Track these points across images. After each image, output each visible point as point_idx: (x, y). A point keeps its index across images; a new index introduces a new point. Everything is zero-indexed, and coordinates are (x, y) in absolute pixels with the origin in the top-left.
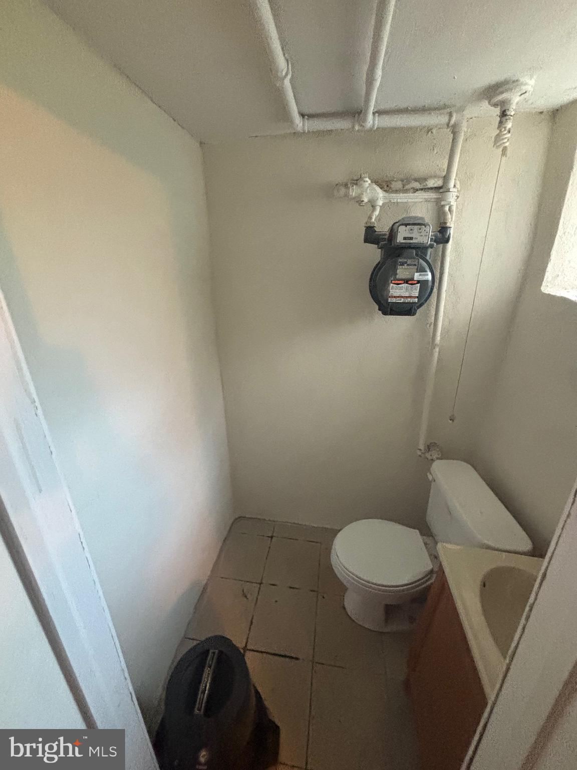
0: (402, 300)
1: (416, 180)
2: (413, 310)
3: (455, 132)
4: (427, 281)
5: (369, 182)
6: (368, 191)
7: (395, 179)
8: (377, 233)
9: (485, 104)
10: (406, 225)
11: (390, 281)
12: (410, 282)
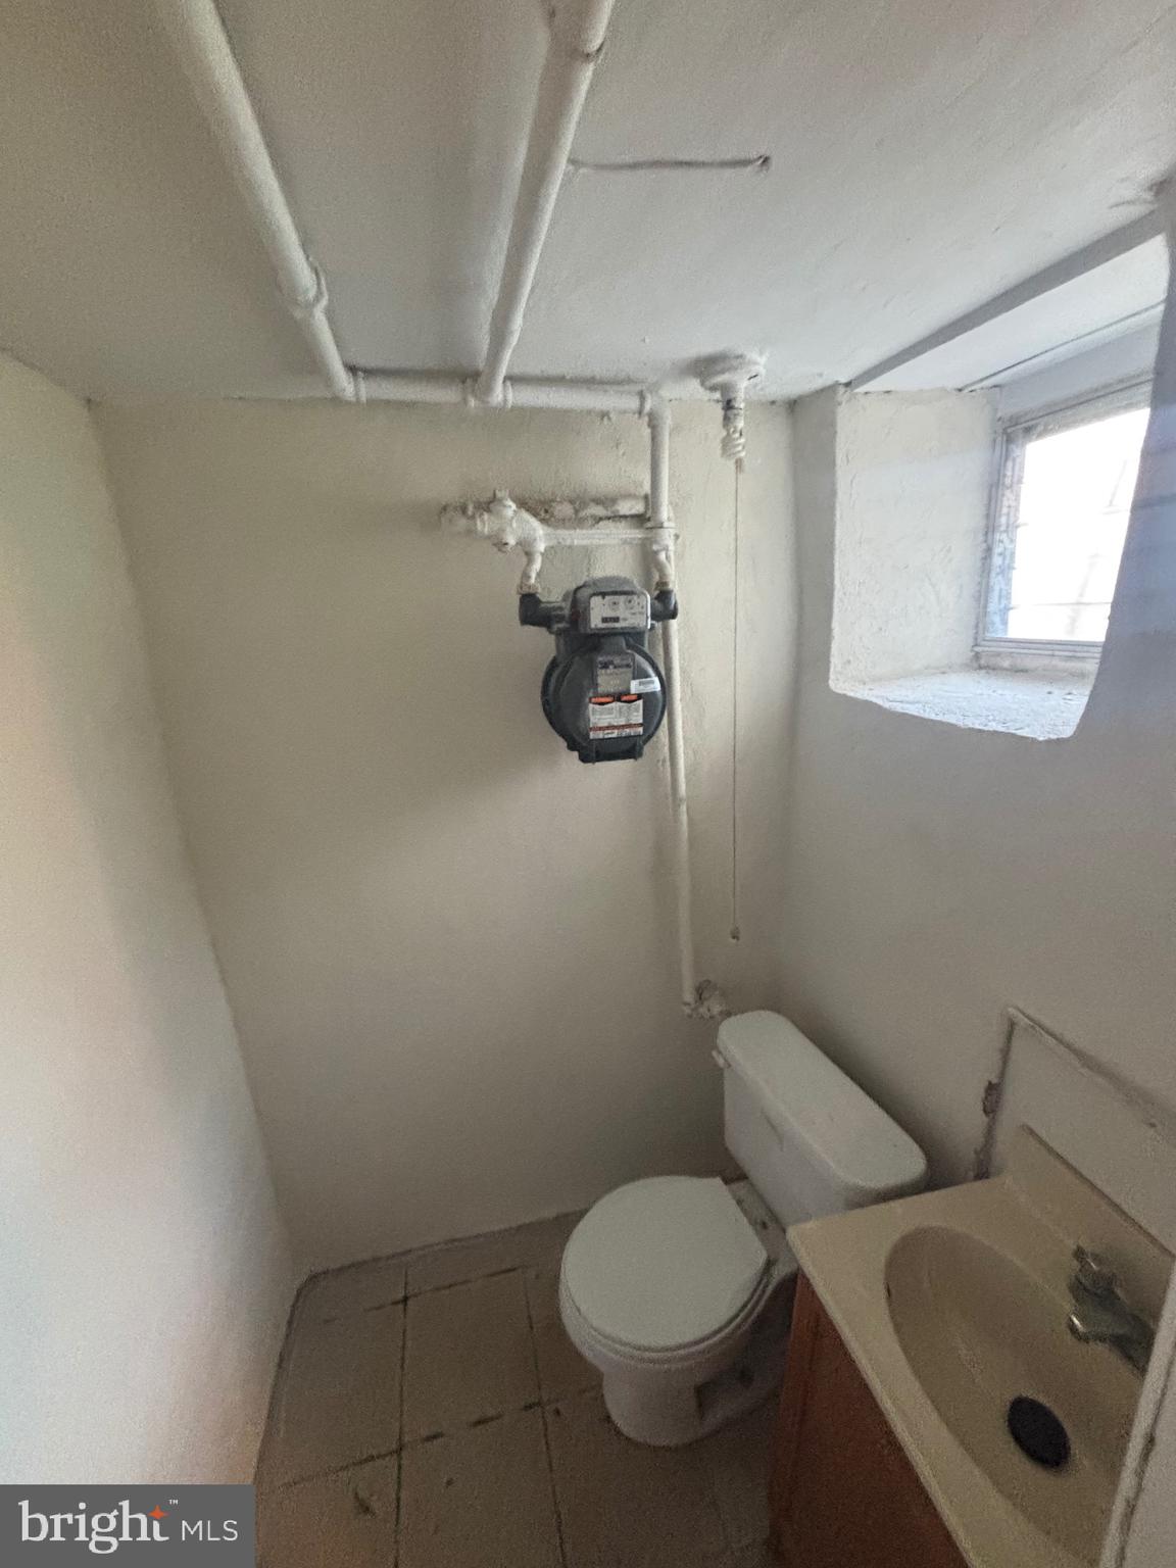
0: (615, 734)
1: (598, 501)
2: (638, 748)
3: (654, 424)
4: (654, 694)
5: (514, 507)
6: (514, 525)
7: (558, 500)
8: (543, 605)
9: (694, 385)
10: (603, 595)
11: (587, 700)
12: (625, 698)
